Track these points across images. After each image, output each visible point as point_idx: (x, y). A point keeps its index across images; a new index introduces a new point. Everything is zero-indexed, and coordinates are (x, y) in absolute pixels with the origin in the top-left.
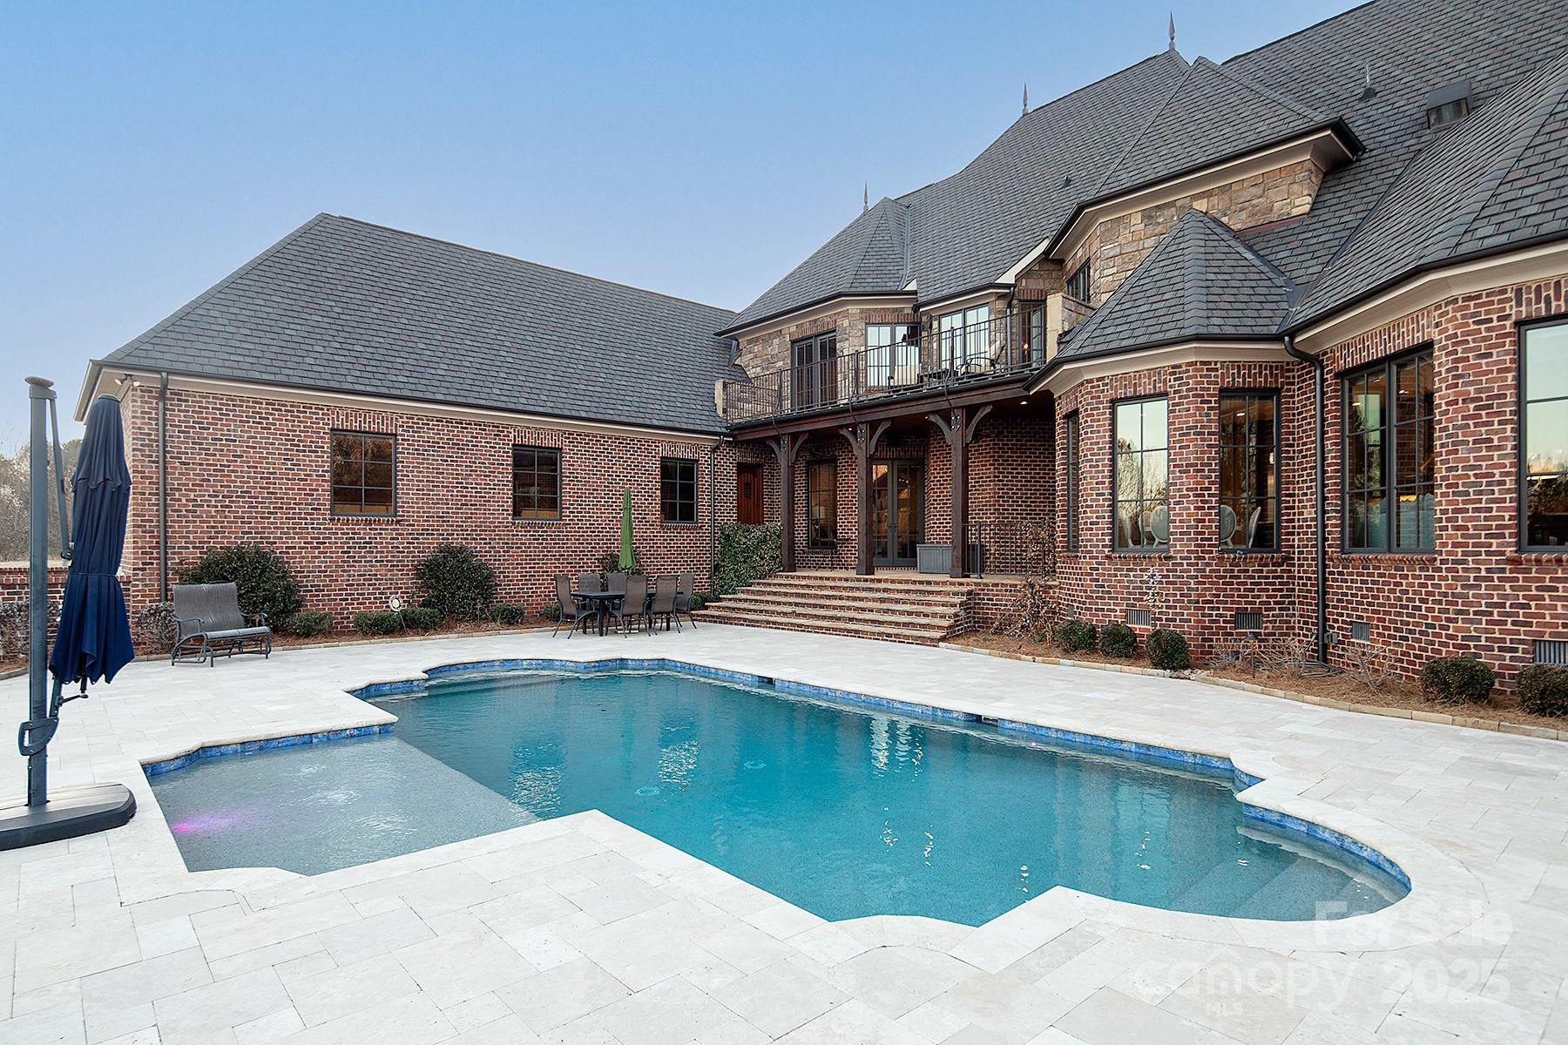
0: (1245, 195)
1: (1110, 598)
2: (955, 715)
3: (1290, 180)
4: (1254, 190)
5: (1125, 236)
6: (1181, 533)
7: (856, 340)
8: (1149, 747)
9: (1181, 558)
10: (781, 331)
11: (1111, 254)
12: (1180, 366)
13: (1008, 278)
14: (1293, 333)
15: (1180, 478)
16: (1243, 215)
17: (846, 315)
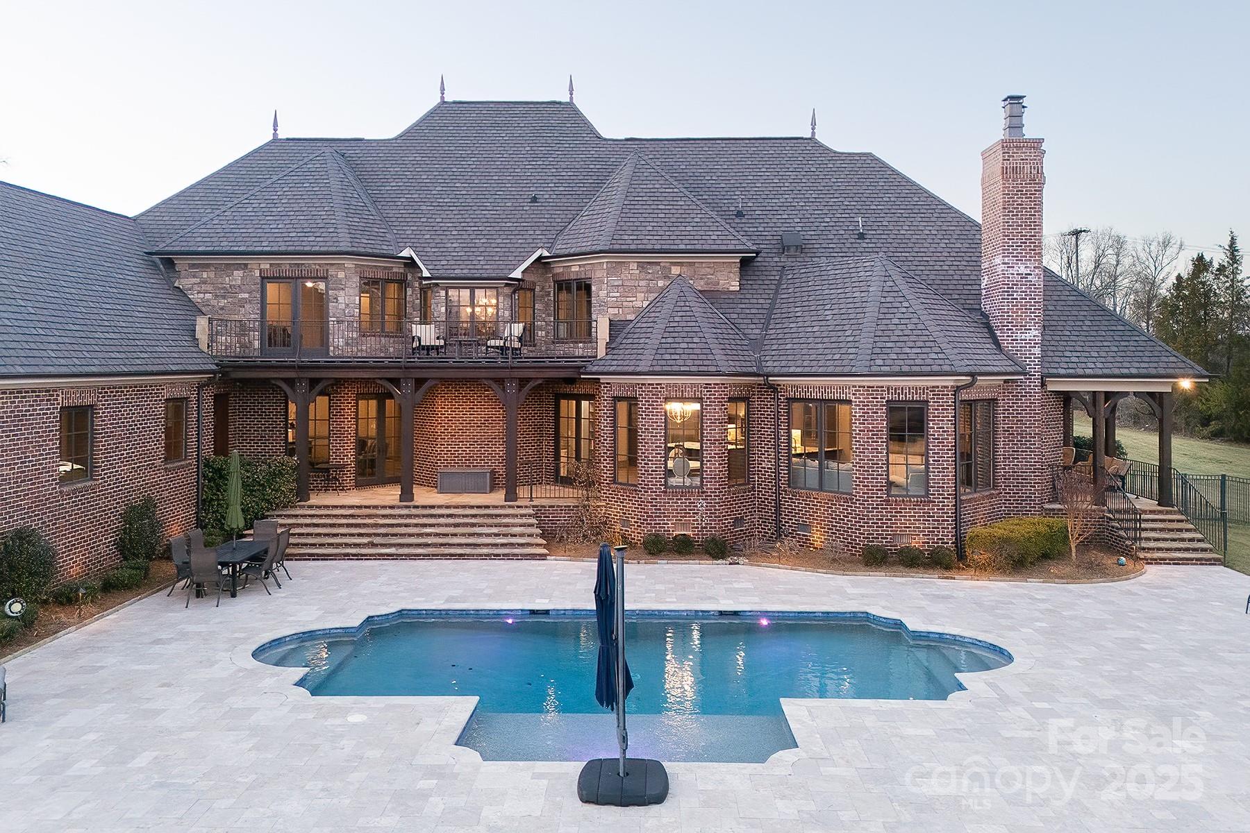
0: (703, 271)
1: (664, 517)
2: (712, 613)
3: (729, 270)
4: (708, 270)
5: (625, 275)
6: (711, 478)
7: (351, 291)
8: (828, 613)
9: (711, 492)
10: (246, 265)
11: (616, 284)
12: (710, 384)
13: (517, 274)
14: (768, 376)
15: (710, 447)
16: (702, 283)
17: (341, 267)
